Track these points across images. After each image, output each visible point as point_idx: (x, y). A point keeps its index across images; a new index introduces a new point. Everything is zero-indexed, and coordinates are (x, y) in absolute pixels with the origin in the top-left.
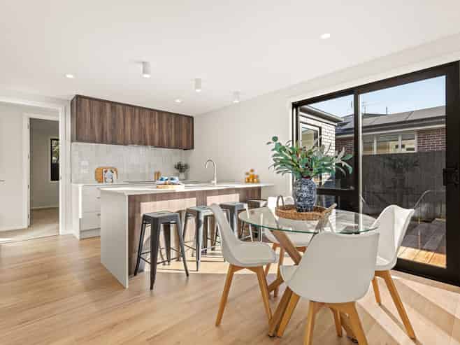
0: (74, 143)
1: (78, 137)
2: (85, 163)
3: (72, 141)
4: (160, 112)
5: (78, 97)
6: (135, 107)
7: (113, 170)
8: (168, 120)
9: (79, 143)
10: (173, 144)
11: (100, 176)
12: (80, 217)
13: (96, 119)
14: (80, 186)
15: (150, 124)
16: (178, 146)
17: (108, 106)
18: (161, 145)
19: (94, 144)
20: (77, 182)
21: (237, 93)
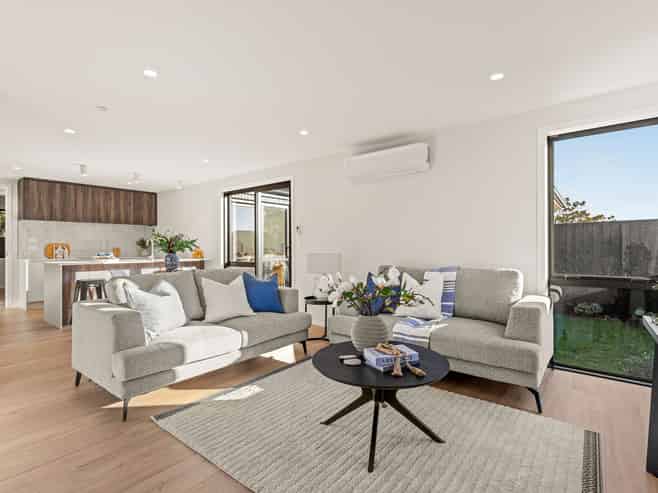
0: (23, 221)
1: (25, 214)
2: (33, 240)
3: (19, 218)
4: (117, 190)
5: (26, 179)
6: (88, 186)
7: (65, 246)
8: (126, 198)
9: (27, 221)
10: (132, 219)
11: (50, 252)
12: (27, 289)
13: (44, 199)
14: (27, 261)
15: (105, 200)
16: (138, 222)
17: (58, 185)
18: (117, 221)
19: (42, 222)
20: (25, 258)
21: (180, 182)
